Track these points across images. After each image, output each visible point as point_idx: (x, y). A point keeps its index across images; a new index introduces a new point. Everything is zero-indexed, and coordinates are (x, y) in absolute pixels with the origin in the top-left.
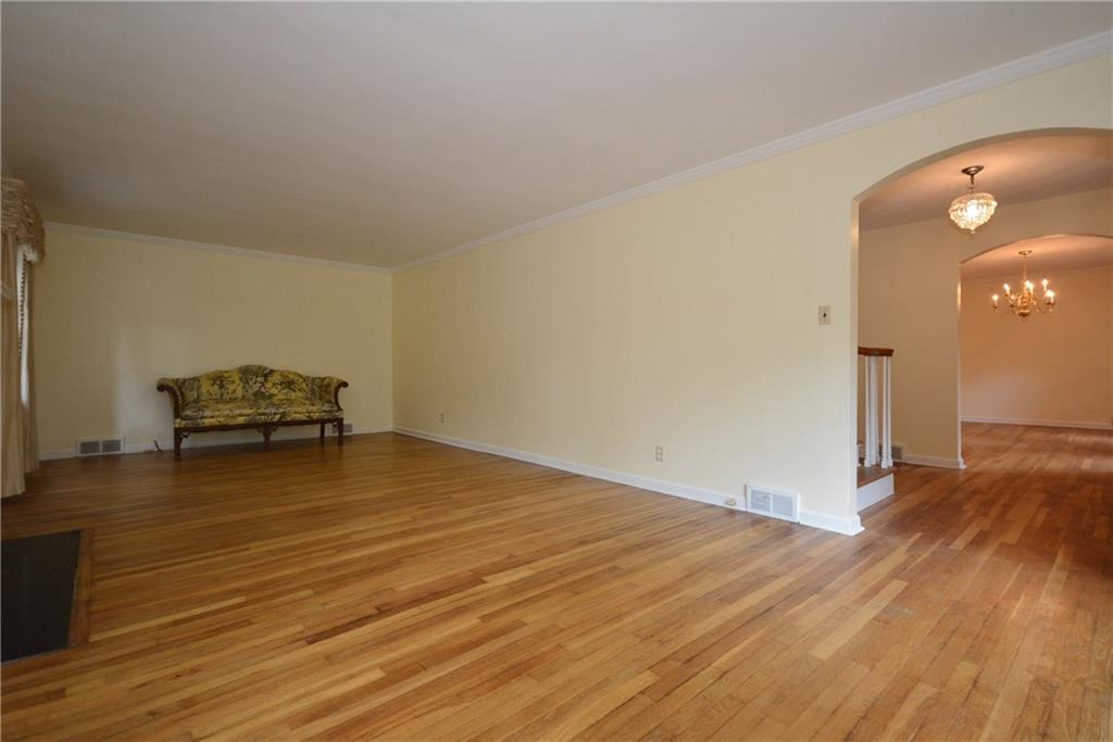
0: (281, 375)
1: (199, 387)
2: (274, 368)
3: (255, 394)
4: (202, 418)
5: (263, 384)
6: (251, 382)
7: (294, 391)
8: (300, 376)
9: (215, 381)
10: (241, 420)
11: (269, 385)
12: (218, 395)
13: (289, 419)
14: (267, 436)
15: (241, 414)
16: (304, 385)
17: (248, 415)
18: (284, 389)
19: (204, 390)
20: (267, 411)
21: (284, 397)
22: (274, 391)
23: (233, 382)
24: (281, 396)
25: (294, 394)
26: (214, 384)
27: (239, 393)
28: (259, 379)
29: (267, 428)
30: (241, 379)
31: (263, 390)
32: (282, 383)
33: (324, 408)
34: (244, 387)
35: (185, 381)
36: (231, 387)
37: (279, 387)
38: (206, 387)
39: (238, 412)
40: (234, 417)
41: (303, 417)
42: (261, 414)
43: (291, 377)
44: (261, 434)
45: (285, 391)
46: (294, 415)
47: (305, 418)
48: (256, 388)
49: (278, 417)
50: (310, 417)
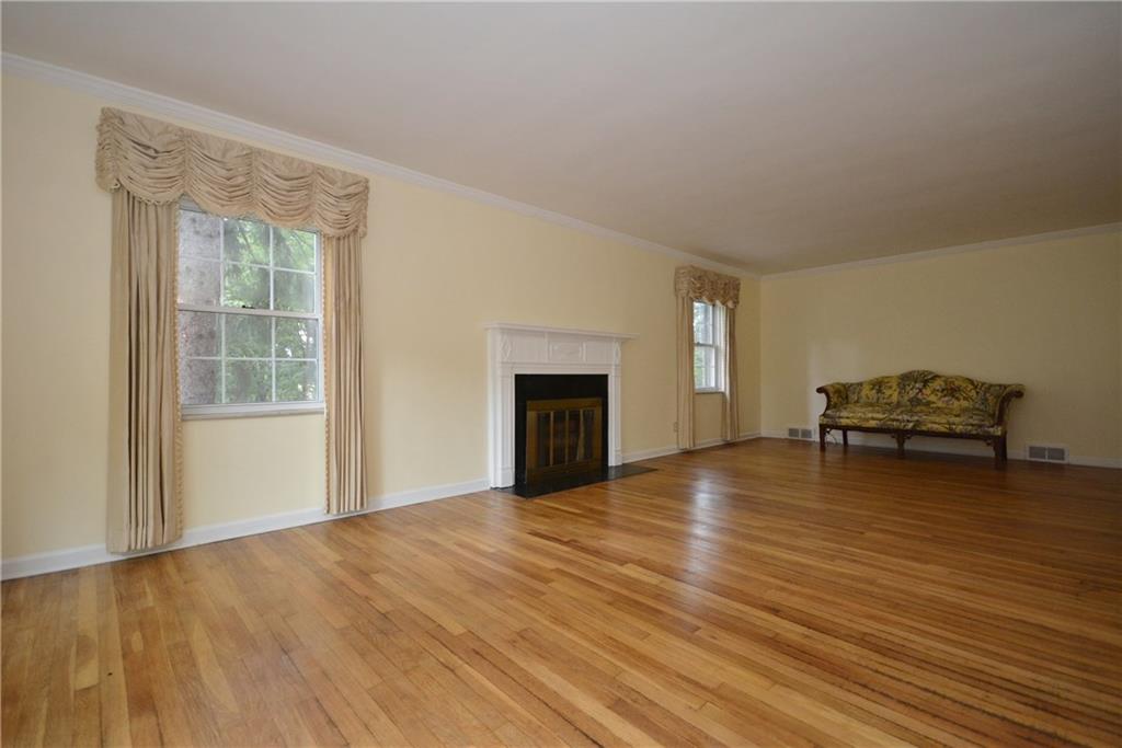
0: (945, 382)
1: (861, 390)
2: (939, 373)
3: (911, 400)
4: (840, 417)
5: (921, 390)
6: (908, 388)
7: (958, 399)
8: (971, 382)
9: (874, 385)
10: (873, 424)
11: (927, 391)
12: (875, 400)
13: (924, 428)
14: (901, 443)
15: (874, 418)
16: (973, 393)
17: (880, 420)
18: (945, 396)
19: (863, 393)
20: (900, 417)
21: (944, 405)
22: (933, 398)
23: (890, 387)
24: (940, 404)
25: (956, 403)
26: (872, 389)
27: (895, 398)
28: (917, 385)
29: (901, 435)
30: (899, 384)
31: (920, 396)
32: (943, 390)
33: (971, 421)
34: (900, 393)
35: (852, 385)
36: (888, 392)
37: (940, 394)
38: (866, 391)
39: (870, 415)
40: (867, 420)
41: (942, 429)
42: (894, 420)
43: (957, 383)
44: (895, 440)
45: (946, 399)
46: (930, 426)
47: (943, 430)
48: (912, 394)
49: (910, 425)
50: (950, 429)
